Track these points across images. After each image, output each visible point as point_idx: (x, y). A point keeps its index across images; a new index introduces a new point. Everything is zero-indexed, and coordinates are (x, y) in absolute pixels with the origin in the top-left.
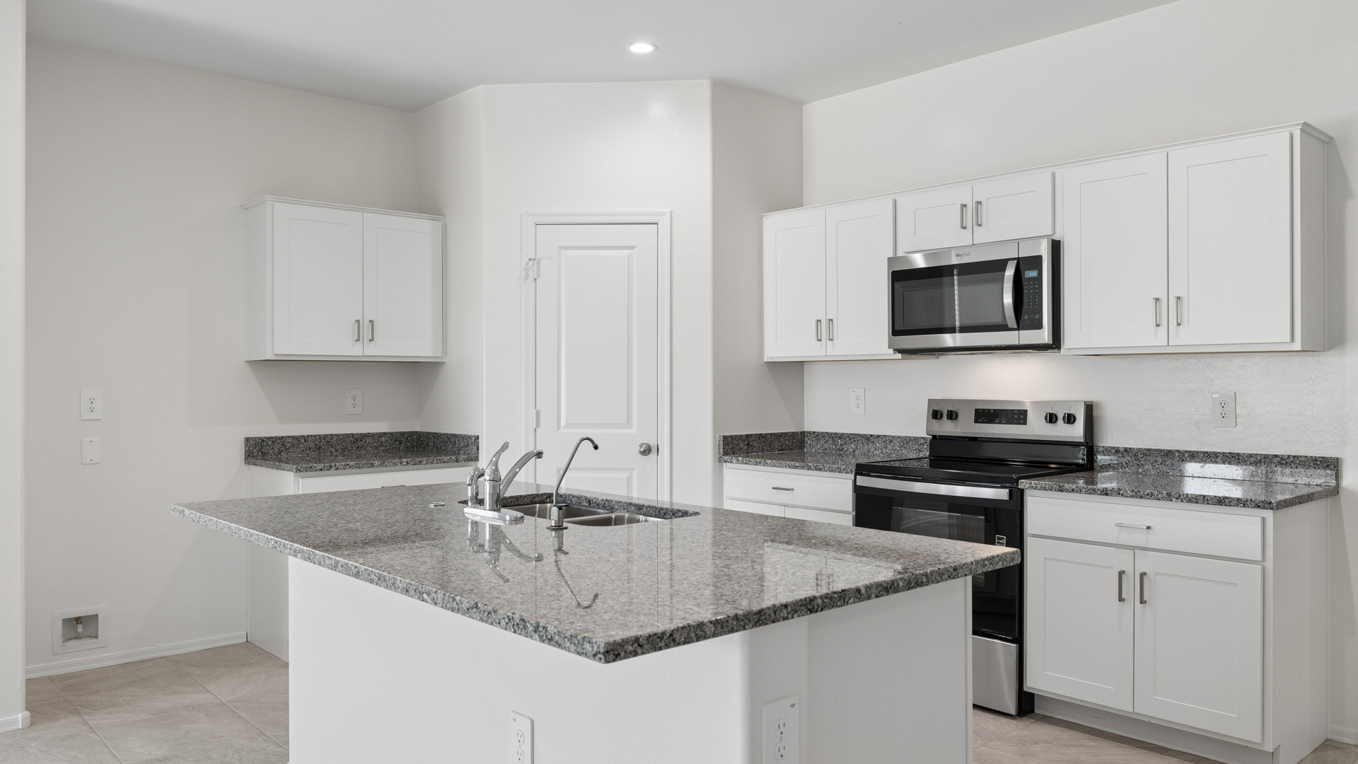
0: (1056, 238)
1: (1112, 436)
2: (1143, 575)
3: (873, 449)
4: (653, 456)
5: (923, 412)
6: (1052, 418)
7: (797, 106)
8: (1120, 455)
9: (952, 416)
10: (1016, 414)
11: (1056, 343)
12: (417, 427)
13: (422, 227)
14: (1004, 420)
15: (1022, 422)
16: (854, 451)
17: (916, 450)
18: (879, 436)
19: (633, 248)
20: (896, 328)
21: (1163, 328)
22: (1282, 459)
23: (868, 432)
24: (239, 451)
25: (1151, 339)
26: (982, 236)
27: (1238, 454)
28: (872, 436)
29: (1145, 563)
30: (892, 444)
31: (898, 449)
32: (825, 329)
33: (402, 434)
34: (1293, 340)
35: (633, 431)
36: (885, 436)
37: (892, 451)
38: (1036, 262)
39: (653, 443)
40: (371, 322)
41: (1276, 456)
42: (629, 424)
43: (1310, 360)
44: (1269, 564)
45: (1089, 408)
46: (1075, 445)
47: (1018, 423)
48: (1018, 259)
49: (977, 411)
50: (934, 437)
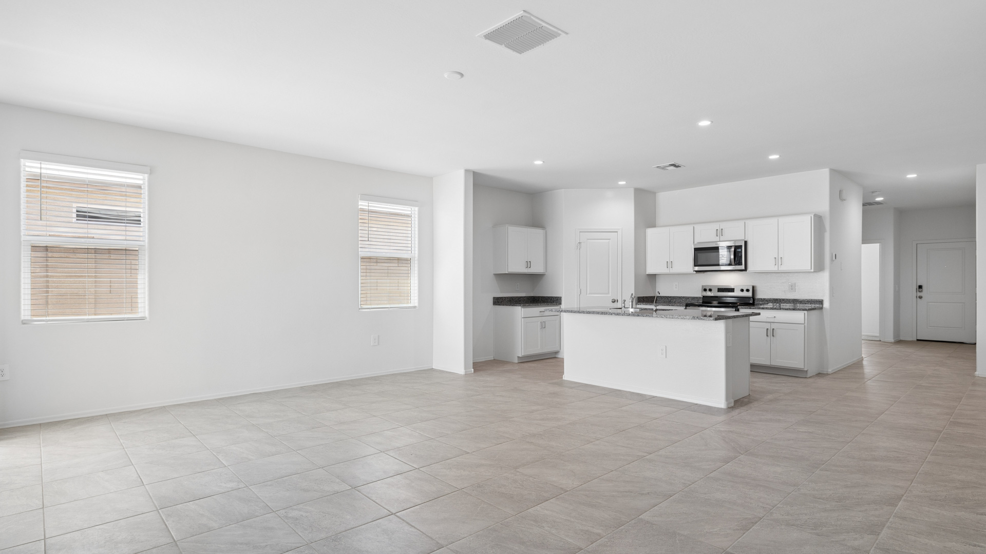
0: (746, 240)
1: (760, 295)
2: (773, 329)
3: (682, 301)
4: (616, 303)
5: (700, 289)
6: (742, 290)
7: (654, 193)
8: (763, 300)
9: (710, 290)
10: (731, 289)
11: (746, 269)
12: (532, 295)
13: (539, 232)
14: (727, 291)
15: (733, 291)
16: (675, 302)
17: (697, 301)
19: (610, 239)
20: (695, 265)
21: (776, 266)
22: (808, 300)
24: (491, 301)
25: (774, 268)
27: (796, 299)
29: (773, 326)
30: (688, 299)
31: (691, 300)
32: (669, 264)
33: (529, 297)
34: (811, 269)
35: (610, 295)
37: (689, 301)
38: (740, 247)
39: (616, 299)
40: (530, 262)
41: (806, 300)
42: (608, 293)
43: (816, 274)
44: (806, 324)
45: (753, 287)
46: (749, 298)
47: (731, 292)
48: (735, 246)
49: (718, 289)
50: (704, 296)
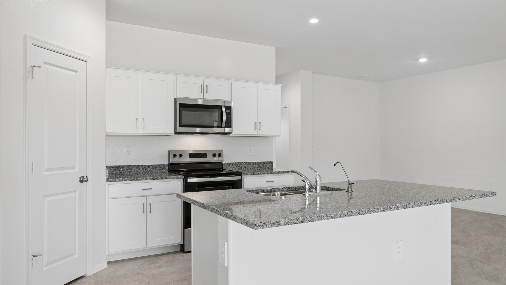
1: (227, 160)
3: (139, 171)
6: (214, 155)
8: (229, 165)
9: (181, 156)
10: (203, 154)
14: (199, 156)
15: (205, 157)
16: (130, 172)
17: (160, 169)
18: (143, 165)
20: (180, 125)
21: (256, 130)
22: (264, 163)
23: (137, 164)
25: (254, 132)
26: (207, 97)
27: (255, 162)
28: (139, 165)
30: (149, 168)
31: (151, 170)
32: (140, 122)
35: (76, 170)
36: (145, 165)
37: (149, 171)
38: (230, 108)
39: (85, 176)
41: (262, 162)
42: (75, 167)
47: (204, 157)
48: (225, 106)
49: (190, 154)
